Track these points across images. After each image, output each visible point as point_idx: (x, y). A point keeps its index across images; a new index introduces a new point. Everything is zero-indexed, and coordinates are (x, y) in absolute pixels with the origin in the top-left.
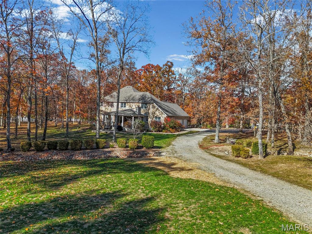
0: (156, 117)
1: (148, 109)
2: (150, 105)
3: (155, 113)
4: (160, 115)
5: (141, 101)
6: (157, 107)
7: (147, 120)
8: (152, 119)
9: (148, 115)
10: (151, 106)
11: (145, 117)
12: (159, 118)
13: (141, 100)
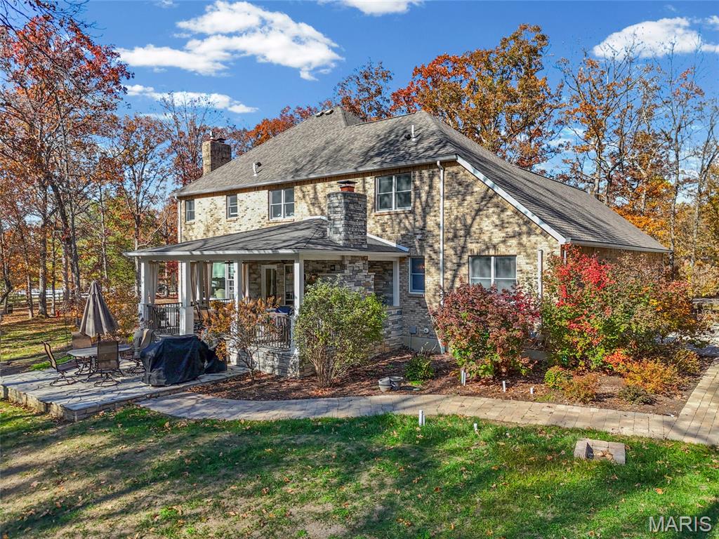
0: (480, 259)
1: (419, 210)
2: (431, 177)
3: (468, 233)
4: (513, 242)
5: (377, 159)
6: (481, 183)
7: (418, 283)
8: (449, 275)
9: (422, 248)
10: (439, 184)
11: (402, 259)
12: (506, 263)
13: (378, 155)
